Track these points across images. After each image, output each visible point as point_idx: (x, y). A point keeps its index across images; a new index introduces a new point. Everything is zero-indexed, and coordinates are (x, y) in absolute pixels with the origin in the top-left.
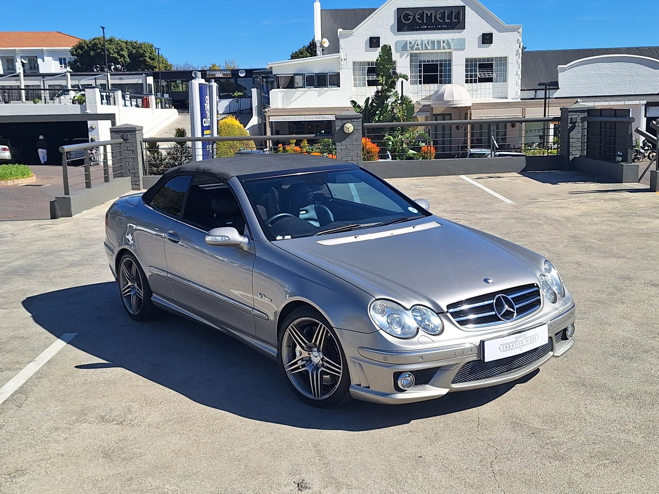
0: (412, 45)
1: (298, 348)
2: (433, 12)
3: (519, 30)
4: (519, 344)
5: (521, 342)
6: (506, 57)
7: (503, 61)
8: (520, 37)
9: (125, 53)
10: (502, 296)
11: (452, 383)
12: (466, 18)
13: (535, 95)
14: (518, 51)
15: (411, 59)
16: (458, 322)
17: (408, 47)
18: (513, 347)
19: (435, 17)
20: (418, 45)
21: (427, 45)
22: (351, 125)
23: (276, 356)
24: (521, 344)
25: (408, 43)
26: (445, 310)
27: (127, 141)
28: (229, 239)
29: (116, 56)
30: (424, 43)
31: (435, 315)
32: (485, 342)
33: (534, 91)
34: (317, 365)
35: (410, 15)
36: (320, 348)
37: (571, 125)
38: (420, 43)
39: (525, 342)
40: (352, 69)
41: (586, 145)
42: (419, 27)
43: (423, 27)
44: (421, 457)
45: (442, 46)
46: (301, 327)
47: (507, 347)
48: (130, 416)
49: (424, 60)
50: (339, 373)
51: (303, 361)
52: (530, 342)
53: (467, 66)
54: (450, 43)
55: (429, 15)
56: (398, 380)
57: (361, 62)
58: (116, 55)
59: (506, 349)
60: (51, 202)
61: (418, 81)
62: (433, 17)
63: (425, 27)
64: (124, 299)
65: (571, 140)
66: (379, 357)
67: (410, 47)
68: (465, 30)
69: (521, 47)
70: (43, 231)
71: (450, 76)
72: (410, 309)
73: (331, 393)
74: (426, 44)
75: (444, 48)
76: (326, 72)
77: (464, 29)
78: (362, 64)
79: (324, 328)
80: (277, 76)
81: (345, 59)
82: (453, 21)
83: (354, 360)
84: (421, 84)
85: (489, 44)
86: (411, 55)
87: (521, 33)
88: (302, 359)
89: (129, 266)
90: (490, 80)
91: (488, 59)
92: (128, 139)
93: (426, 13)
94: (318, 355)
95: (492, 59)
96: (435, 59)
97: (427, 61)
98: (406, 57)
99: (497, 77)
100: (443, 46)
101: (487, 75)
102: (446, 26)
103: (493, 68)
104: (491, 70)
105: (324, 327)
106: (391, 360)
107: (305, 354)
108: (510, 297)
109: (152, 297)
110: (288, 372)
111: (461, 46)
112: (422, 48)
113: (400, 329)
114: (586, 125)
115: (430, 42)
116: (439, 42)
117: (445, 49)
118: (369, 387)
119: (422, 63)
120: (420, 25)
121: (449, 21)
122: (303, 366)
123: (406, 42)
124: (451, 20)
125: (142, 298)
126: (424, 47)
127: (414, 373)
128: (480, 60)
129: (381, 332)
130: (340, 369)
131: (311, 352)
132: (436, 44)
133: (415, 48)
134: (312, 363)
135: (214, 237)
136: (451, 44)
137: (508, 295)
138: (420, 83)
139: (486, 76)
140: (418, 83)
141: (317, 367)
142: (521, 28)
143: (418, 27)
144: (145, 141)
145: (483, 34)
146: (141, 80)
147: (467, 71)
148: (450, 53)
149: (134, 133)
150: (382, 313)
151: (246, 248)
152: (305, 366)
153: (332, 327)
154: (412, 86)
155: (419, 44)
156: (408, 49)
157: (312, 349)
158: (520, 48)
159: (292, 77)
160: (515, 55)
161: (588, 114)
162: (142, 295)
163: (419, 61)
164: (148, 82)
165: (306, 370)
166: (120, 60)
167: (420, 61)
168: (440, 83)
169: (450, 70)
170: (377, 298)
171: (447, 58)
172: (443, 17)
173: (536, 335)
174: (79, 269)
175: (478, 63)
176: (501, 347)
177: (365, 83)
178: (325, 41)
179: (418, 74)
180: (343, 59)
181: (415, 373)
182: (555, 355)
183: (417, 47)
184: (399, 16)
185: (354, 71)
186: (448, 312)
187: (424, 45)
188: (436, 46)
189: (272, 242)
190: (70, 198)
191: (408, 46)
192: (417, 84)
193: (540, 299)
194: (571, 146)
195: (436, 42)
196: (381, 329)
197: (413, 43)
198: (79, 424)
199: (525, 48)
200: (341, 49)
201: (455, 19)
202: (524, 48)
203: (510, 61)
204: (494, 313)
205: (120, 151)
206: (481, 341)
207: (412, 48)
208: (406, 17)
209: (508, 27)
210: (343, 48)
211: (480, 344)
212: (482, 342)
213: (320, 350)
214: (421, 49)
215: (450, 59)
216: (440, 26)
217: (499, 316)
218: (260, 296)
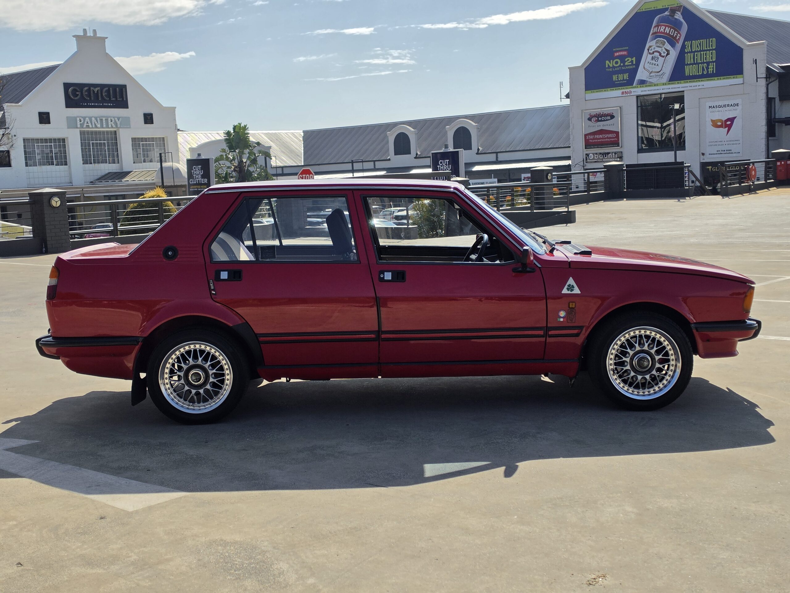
0: (81, 122)
2: (99, 89)
7: (162, 141)
12: (128, 97)
15: (81, 137)
19: (102, 94)
21: (97, 123)
25: (77, 119)
30: (93, 121)
35: (78, 91)
38: (89, 120)
40: (22, 147)
43: (90, 104)
45: (110, 125)
55: (96, 92)
57: (31, 139)
61: (88, 160)
62: (100, 94)
63: (93, 104)
67: (80, 124)
68: (129, 109)
71: (117, 155)
74: (95, 122)
75: (112, 127)
78: (32, 141)
81: (15, 136)
82: (118, 100)
84: (92, 163)
85: (151, 124)
86: (82, 133)
93: (93, 90)
102: (111, 105)
111: (127, 124)
115: (98, 120)
116: (107, 120)
119: (91, 142)
120: (87, 102)
121: (114, 99)
123: (75, 118)
124: (116, 98)
126: (93, 125)
132: (104, 122)
133: (85, 125)
136: (118, 123)
143: (86, 104)
145: (143, 114)
148: (116, 132)
154: (84, 166)
155: (89, 122)
156: (79, 126)
163: (89, 139)
168: (109, 163)
169: (117, 150)
172: (109, 95)
177: (36, 162)
179: (88, 153)
180: (13, 135)
183: (87, 124)
184: (66, 91)
185: (24, 149)
187: (93, 123)
188: (104, 124)
191: (78, 123)
192: (88, 163)
195: (104, 120)
197: (83, 120)
201: (119, 98)
207: (82, 125)
208: (74, 92)
210: (11, 124)
214: (91, 126)
215: (115, 138)
216: (106, 104)
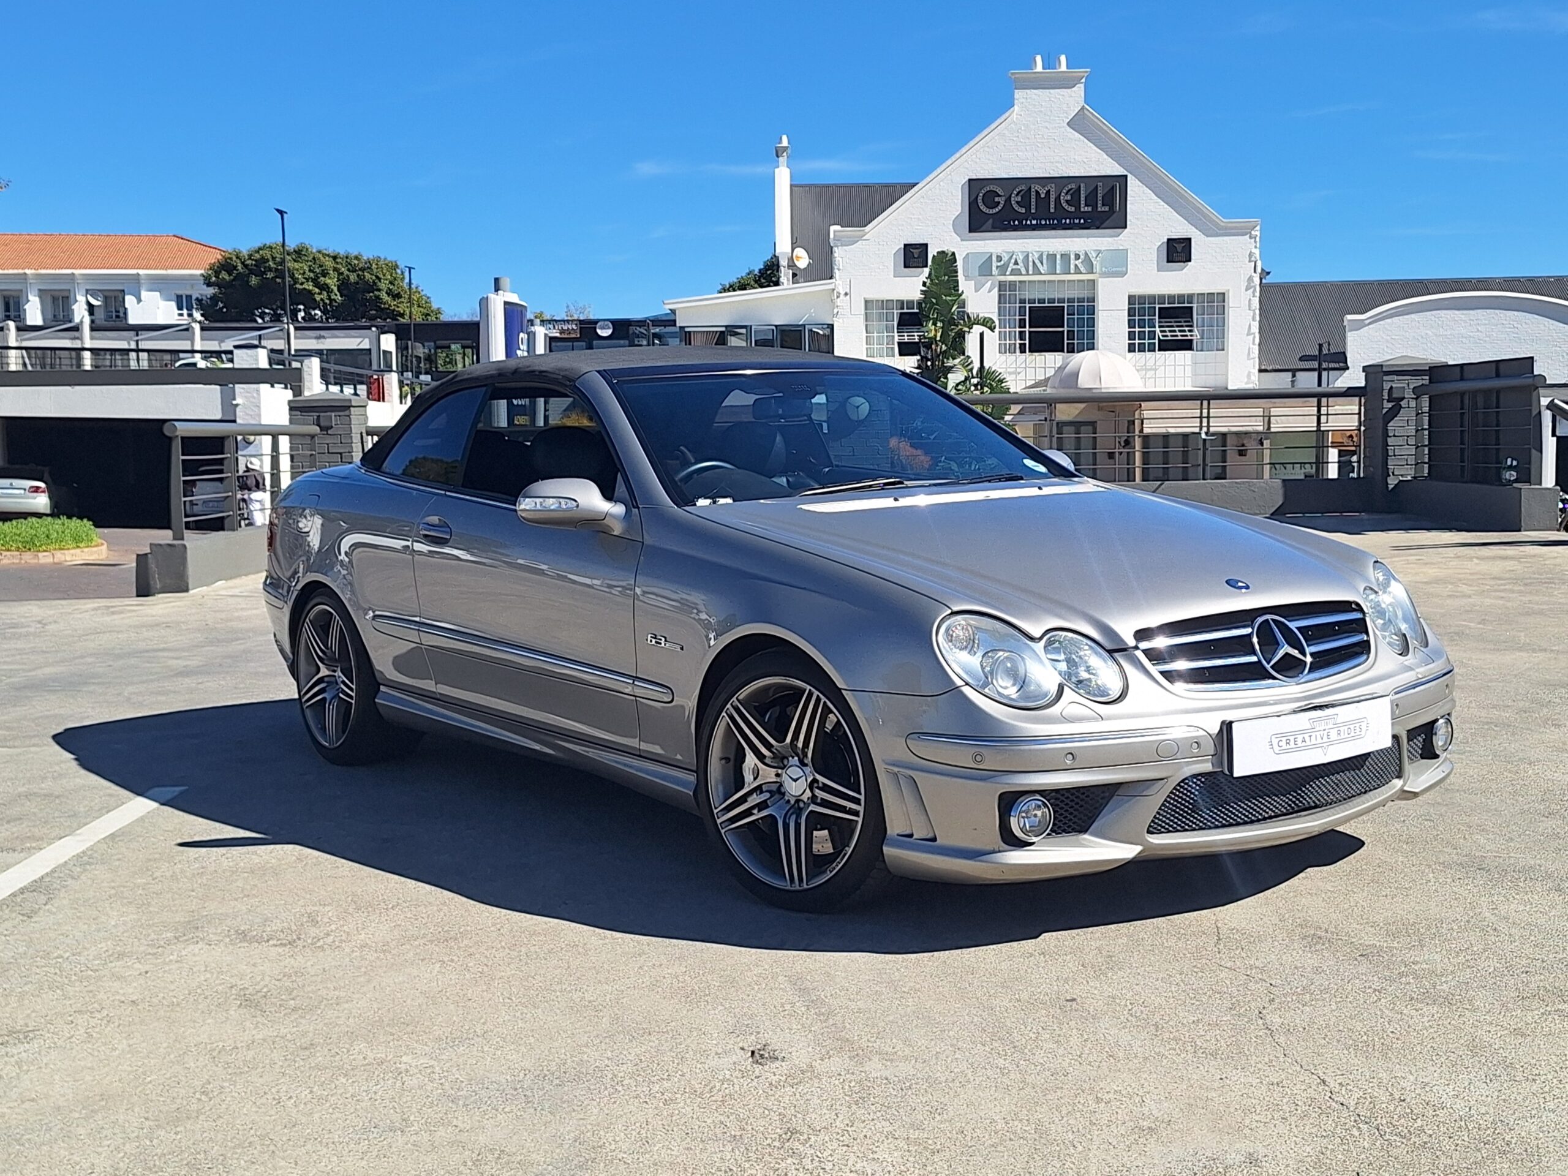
0: (1002, 262)
1: (751, 759)
2: (1052, 188)
3: (1253, 232)
4: (1319, 737)
5: (1326, 732)
6: (1224, 294)
7: (1217, 301)
8: (1256, 247)
9: (332, 282)
10: (1272, 620)
11: (1149, 832)
12: (1128, 202)
13: (1293, 382)
14: (1250, 279)
15: (1000, 296)
16: (1162, 673)
17: (994, 268)
18: (1304, 744)
19: (1058, 199)
20: (1016, 263)
21: (1039, 265)
22: (864, 401)
23: (691, 794)
24: (1325, 739)
25: (994, 258)
26: (1131, 642)
27: (329, 432)
28: (577, 506)
29: (311, 288)
30: (1030, 259)
31: (1105, 654)
32: (1234, 725)
33: (1290, 374)
34: (798, 801)
35: (999, 196)
36: (806, 755)
37: (1390, 405)
38: (1021, 258)
39: (1334, 735)
40: (862, 318)
41: (1426, 452)
42: (1020, 222)
43: (1029, 222)
44: (1074, 1000)
45: (1072, 267)
46: (759, 705)
47: (1287, 741)
48: (313, 931)
49: (1032, 297)
50: (856, 814)
51: (762, 792)
52: (1347, 736)
53: (1131, 312)
54: (1092, 260)
55: (1043, 196)
56: (1010, 816)
57: (883, 301)
58: (309, 286)
59: (1288, 747)
60: (138, 555)
61: (1018, 346)
62: (1052, 199)
63: (1034, 222)
64: (308, 713)
65: (1390, 441)
66: (961, 755)
67: (997, 267)
68: (1126, 230)
69: (1259, 270)
70: (115, 617)
71: (1092, 335)
72: (1041, 638)
73: (834, 868)
74: (1037, 261)
75: (1078, 271)
76: (801, 323)
77: (1125, 227)
78: (885, 304)
79: (818, 699)
80: (687, 329)
81: (846, 294)
82: (1099, 209)
83: (896, 769)
84: (1025, 352)
85: (1184, 262)
86: (1002, 286)
87: (1258, 239)
88: (759, 789)
89: (323, 626)
90: (1186, 345)
91: (1181, 298)
92: (332, 427)
93: (1037, 192)
94: (802, 774)
95: (1190, 297)
96: (1057, 296)
97: (1039, 300)
98: (990, 291)
99: (1202, 338)
100: (1076, 266)
101: (1179, 334)
102: (1082, 221)
103: (1192, 317)
104: (1189, 322)
105: (818, 696)
106: (992, 761)
107: (769, 775)
108: (1293, 625)
109: (378, 696)
110: (723, 825)
111: (1118, 266)
112: (1027, 271)
113: (1015, 689)
114: (1428, 405)
115: (1045, 257)
116: (1065, 257)
117: (1081, 273)
118: (934, 839)
119: (1028, 306)
120: (1021, 218)
121: (1090, 209)
122: (762, 806)
123: (989, 255)
124: (1095, 207)
125: (353, 702)
126: (1031, 268)
127: (1052, 801)
128: (1162, 298)
129: (967, 690)
130: (857, 801)
131: (782, 769)
132: (1058, 262)
133: (1010, 269)
134: (786, 798)
135: (538, 500)
136: (1094, 263)
137: (1289, 621)
138: (1023, 351)
139: (1177, 336)
140: (1018, 350)
141: (797, 807)
142: (1258, 228)
143: (1016, 223)
144: (371, 432)
145: (1169, 240)
146: (367, 340)
147: (1131, 324)
148: (1093, 282)
149: (347, 413)
150: (969, 646)
151: (617, 529)
152: (767, 807)
153: (840, 689)
154: (1003, 357)
155: (1019, 261)
156: (995, 271)
157: (785, 762)
158: (1255, 272)
159: (722, 332)
160: (1243, 288)
161: (1430, 379)
162: (353, 694)
163: (1020, 300)
164: (383, 347)
165: (771, 815)
166: (318, 297)
167: (1022, 301)
168: (1068, 352)
169: (1092, 323)
170: (956, 609)
171: (1085, 294)
172: (1075, 201)
173: (1360, 720)
174: (200, 681)
175: (1157, 306)
176: (1275, 741)
177: (893, 349)
178: (799, 255)
179: (1018, 329)
180: (843, 293)
181: (1057, 797)
182: (1406, 788)
183: (1015, 267)
184: (973, 198)
185: (866, 321)
186: (1136, 648)
187: (1031, 264)
188: (1058, 267)
189: (687, 508)
190: (185, 546)
191: (995, 264)
192: (1015, 352)
193: (1368, 642)
194: (1390, 454)
195: (1058, 257)
196: (967, 684)
197: (1005, 258)
198: (180, 946)
199: (1268, 273)
200: (836, 271)
201: (1103, 205)
202: (1265, 273)
203: (1232, 302)
204: (1254, 659)
205: (311, 455)
206: (1223, 723)
207: (1003, 270)
208: (990, 198)
209: (1230, 225)
210: (841, 267)
211: (1221, 730)
212: (1227, 726)
213: (806, 761)
214: (1024, 271)
215: (1091, 296)
216: (1068, 221)
217: (1268, 667)
218: (654, 640)
